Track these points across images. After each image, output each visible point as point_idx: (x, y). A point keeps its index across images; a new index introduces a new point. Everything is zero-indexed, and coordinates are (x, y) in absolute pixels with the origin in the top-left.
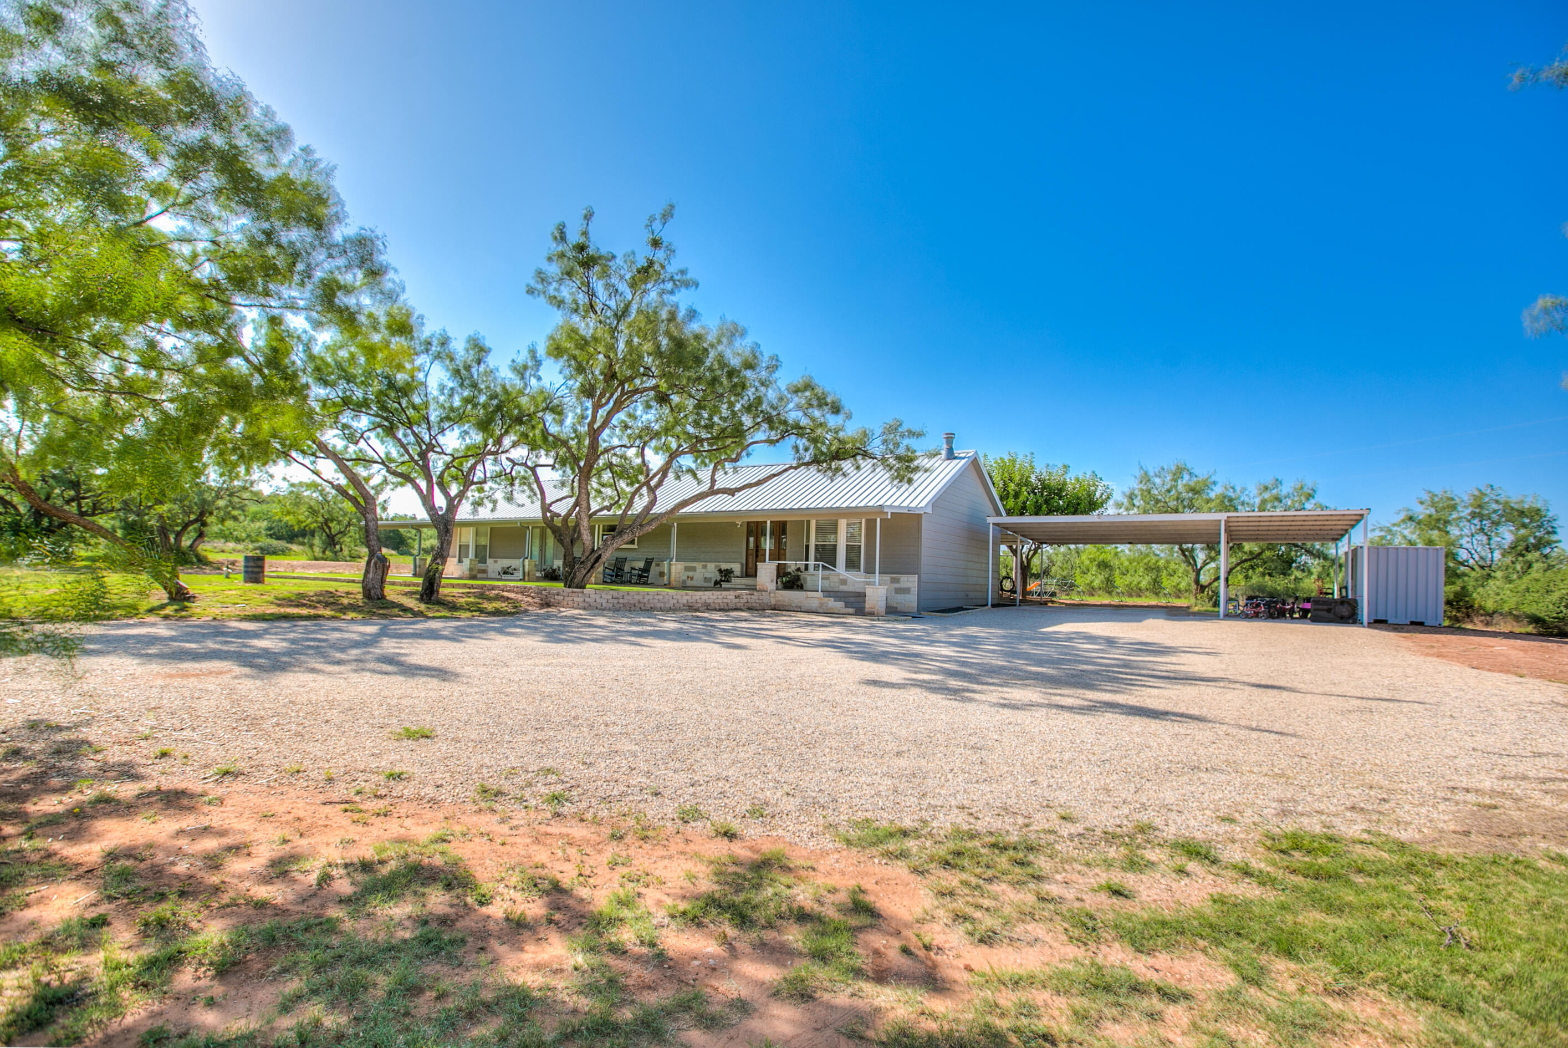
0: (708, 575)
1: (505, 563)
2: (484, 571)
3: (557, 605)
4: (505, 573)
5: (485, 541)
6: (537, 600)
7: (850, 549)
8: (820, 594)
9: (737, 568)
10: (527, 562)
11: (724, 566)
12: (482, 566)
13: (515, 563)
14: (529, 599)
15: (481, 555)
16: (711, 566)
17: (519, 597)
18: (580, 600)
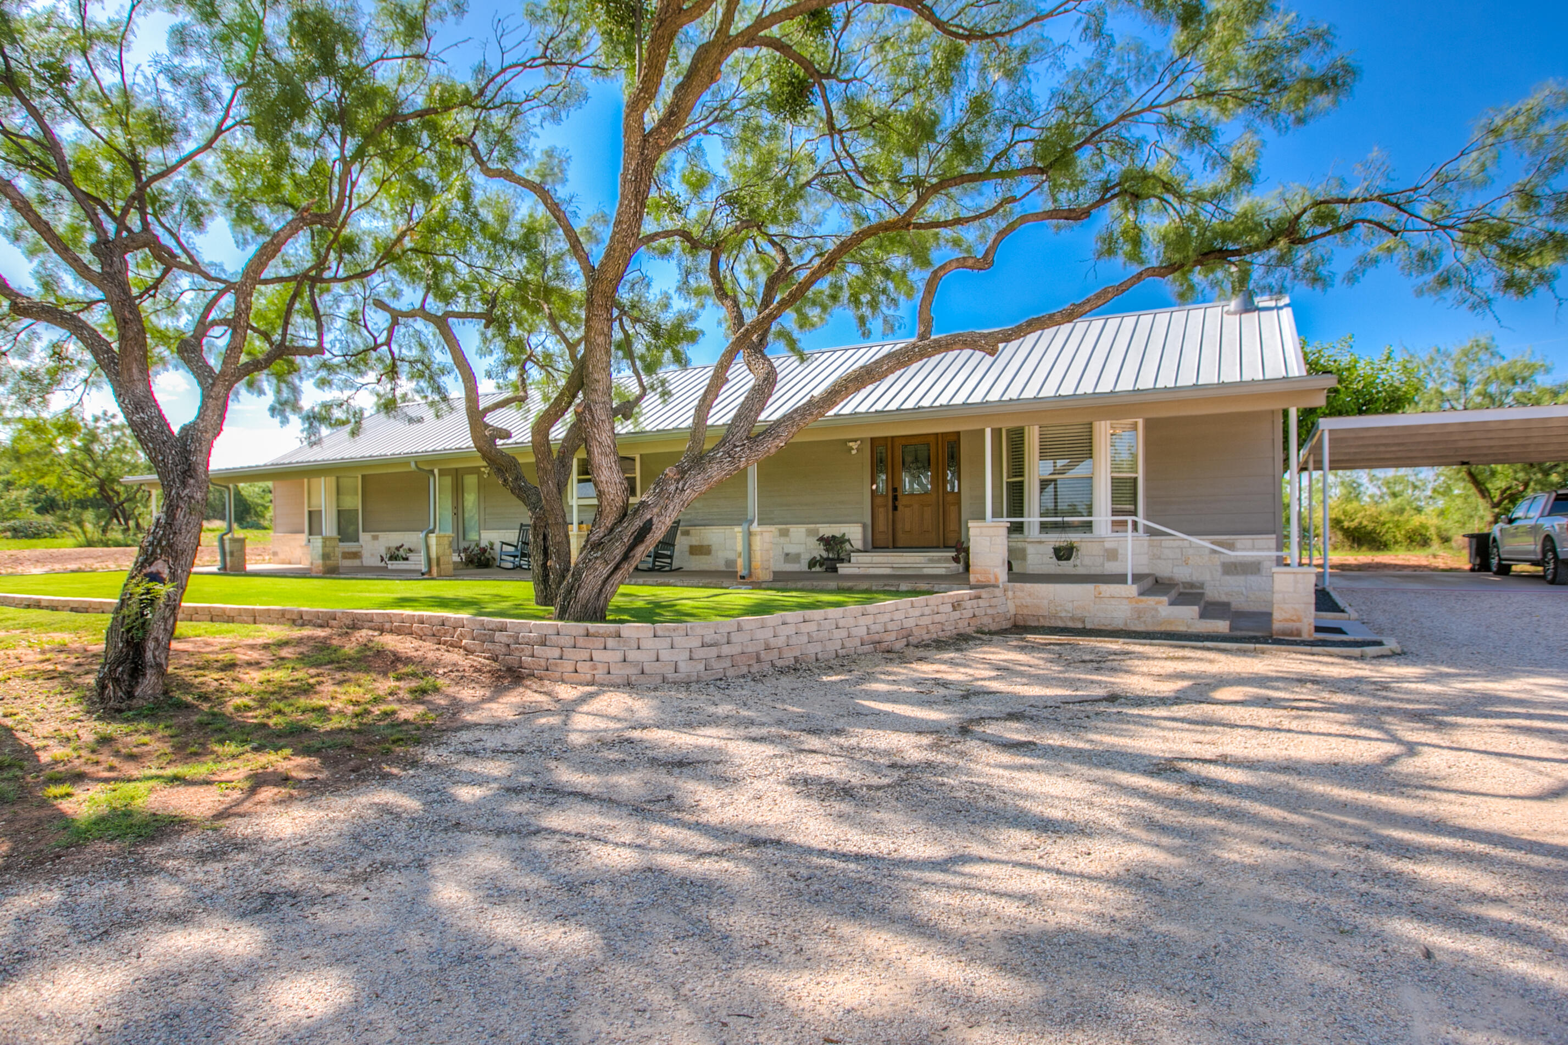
0: (792, 549)
1: (393, 539)
2: (356, 555)
3: (544, 673)
4: (393, 557)
5: (354, 502)
6: (480, 660)
7: (1117, 484)
8: (1131, 589)
9: (854, 533)
10: (433, 539)
11: (828, 530)
12: (350, 546)
13: (412, 539)
14: (455, 657)
15: (347, 530)
16: (798, 532)
17: (428, 650)
18: (613, 657)
